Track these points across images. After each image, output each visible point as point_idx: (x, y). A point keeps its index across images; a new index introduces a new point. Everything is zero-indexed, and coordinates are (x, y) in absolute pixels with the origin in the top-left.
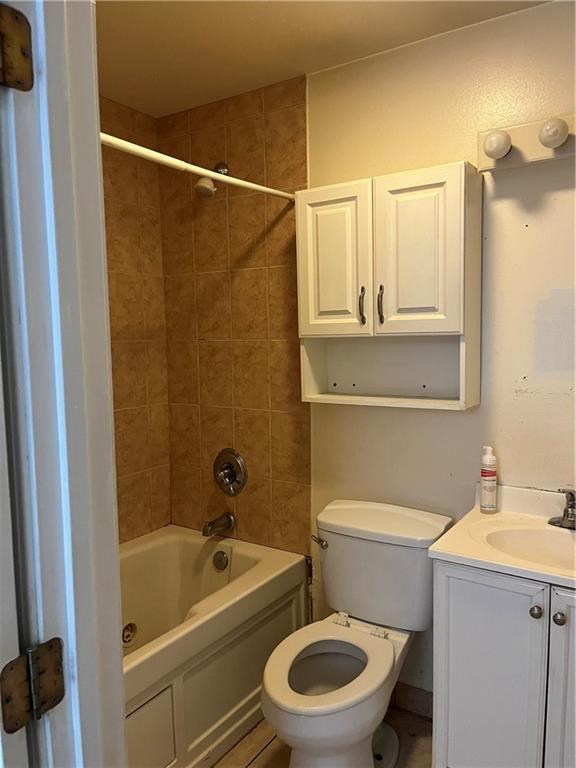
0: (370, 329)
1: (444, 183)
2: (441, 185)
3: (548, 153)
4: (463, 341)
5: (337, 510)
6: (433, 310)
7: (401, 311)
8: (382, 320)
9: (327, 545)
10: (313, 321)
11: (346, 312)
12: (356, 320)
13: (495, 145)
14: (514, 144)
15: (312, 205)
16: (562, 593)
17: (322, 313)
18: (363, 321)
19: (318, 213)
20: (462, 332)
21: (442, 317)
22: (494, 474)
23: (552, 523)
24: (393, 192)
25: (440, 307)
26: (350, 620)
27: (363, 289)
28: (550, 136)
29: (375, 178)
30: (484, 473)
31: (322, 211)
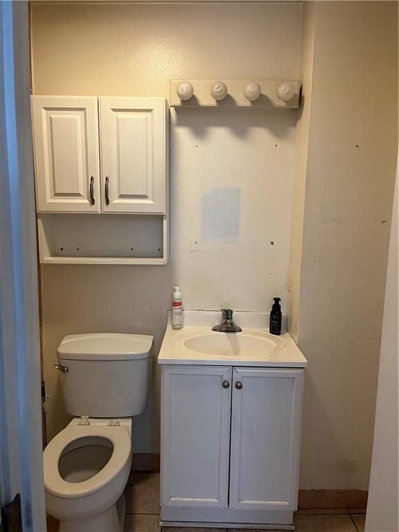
0: (98, 208)
1: (152, 110)
2: (150, 111)
3: (213, 103)
4: (165, 219)
5: (70, 343)
6: (145, 197)
7: (122, 196)
8: (107, 202)
9: (67, 370)
10: (50, 201)
11: (79, 195)
12: (86, 201)
13: (185, 91)
14: (195, 93)
15: (46, 109)
16: (239, 370)
17: (57, 195)
18: (93, 202)
19: (52, 116)
20: (165, 213)
21: (152, 202)
22: (180, 304)
23: (214, 330)
24: (114, 110)
25: (150, 195)
26: (90, 420)
27: (92, 179)
28: (218, 92)
29: (100, 97)
30: (175, 304)
31: (56, 115)
